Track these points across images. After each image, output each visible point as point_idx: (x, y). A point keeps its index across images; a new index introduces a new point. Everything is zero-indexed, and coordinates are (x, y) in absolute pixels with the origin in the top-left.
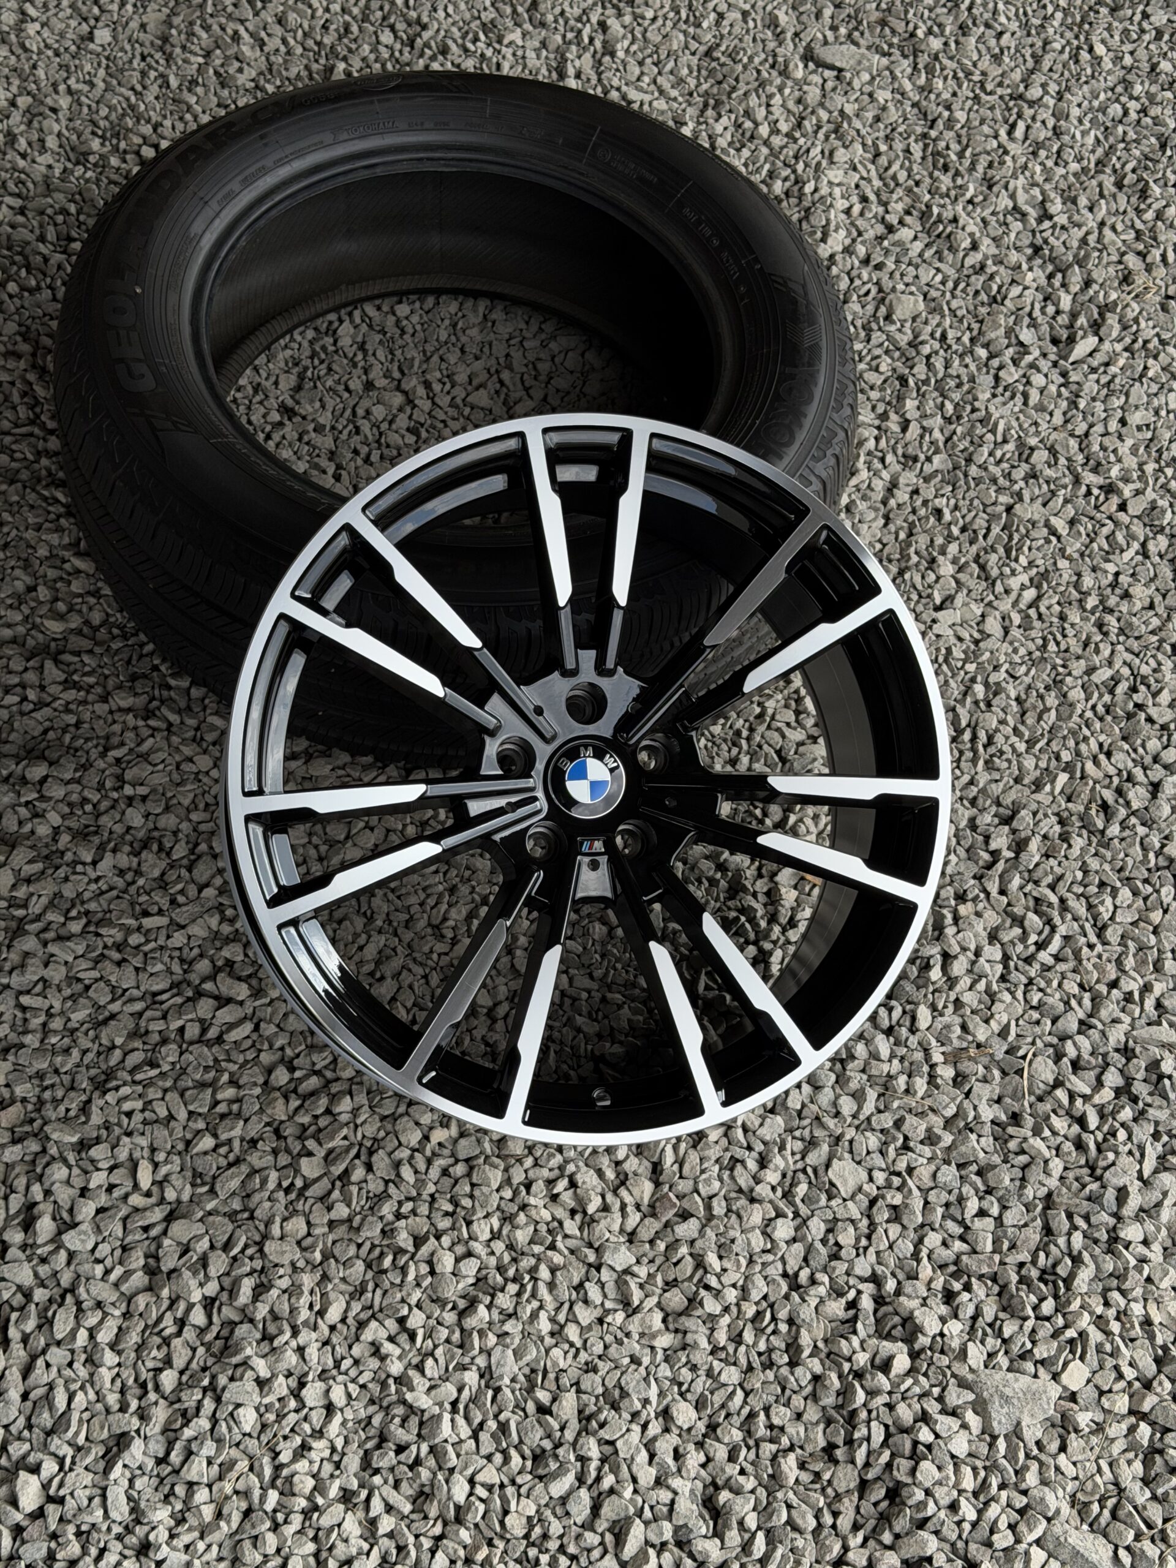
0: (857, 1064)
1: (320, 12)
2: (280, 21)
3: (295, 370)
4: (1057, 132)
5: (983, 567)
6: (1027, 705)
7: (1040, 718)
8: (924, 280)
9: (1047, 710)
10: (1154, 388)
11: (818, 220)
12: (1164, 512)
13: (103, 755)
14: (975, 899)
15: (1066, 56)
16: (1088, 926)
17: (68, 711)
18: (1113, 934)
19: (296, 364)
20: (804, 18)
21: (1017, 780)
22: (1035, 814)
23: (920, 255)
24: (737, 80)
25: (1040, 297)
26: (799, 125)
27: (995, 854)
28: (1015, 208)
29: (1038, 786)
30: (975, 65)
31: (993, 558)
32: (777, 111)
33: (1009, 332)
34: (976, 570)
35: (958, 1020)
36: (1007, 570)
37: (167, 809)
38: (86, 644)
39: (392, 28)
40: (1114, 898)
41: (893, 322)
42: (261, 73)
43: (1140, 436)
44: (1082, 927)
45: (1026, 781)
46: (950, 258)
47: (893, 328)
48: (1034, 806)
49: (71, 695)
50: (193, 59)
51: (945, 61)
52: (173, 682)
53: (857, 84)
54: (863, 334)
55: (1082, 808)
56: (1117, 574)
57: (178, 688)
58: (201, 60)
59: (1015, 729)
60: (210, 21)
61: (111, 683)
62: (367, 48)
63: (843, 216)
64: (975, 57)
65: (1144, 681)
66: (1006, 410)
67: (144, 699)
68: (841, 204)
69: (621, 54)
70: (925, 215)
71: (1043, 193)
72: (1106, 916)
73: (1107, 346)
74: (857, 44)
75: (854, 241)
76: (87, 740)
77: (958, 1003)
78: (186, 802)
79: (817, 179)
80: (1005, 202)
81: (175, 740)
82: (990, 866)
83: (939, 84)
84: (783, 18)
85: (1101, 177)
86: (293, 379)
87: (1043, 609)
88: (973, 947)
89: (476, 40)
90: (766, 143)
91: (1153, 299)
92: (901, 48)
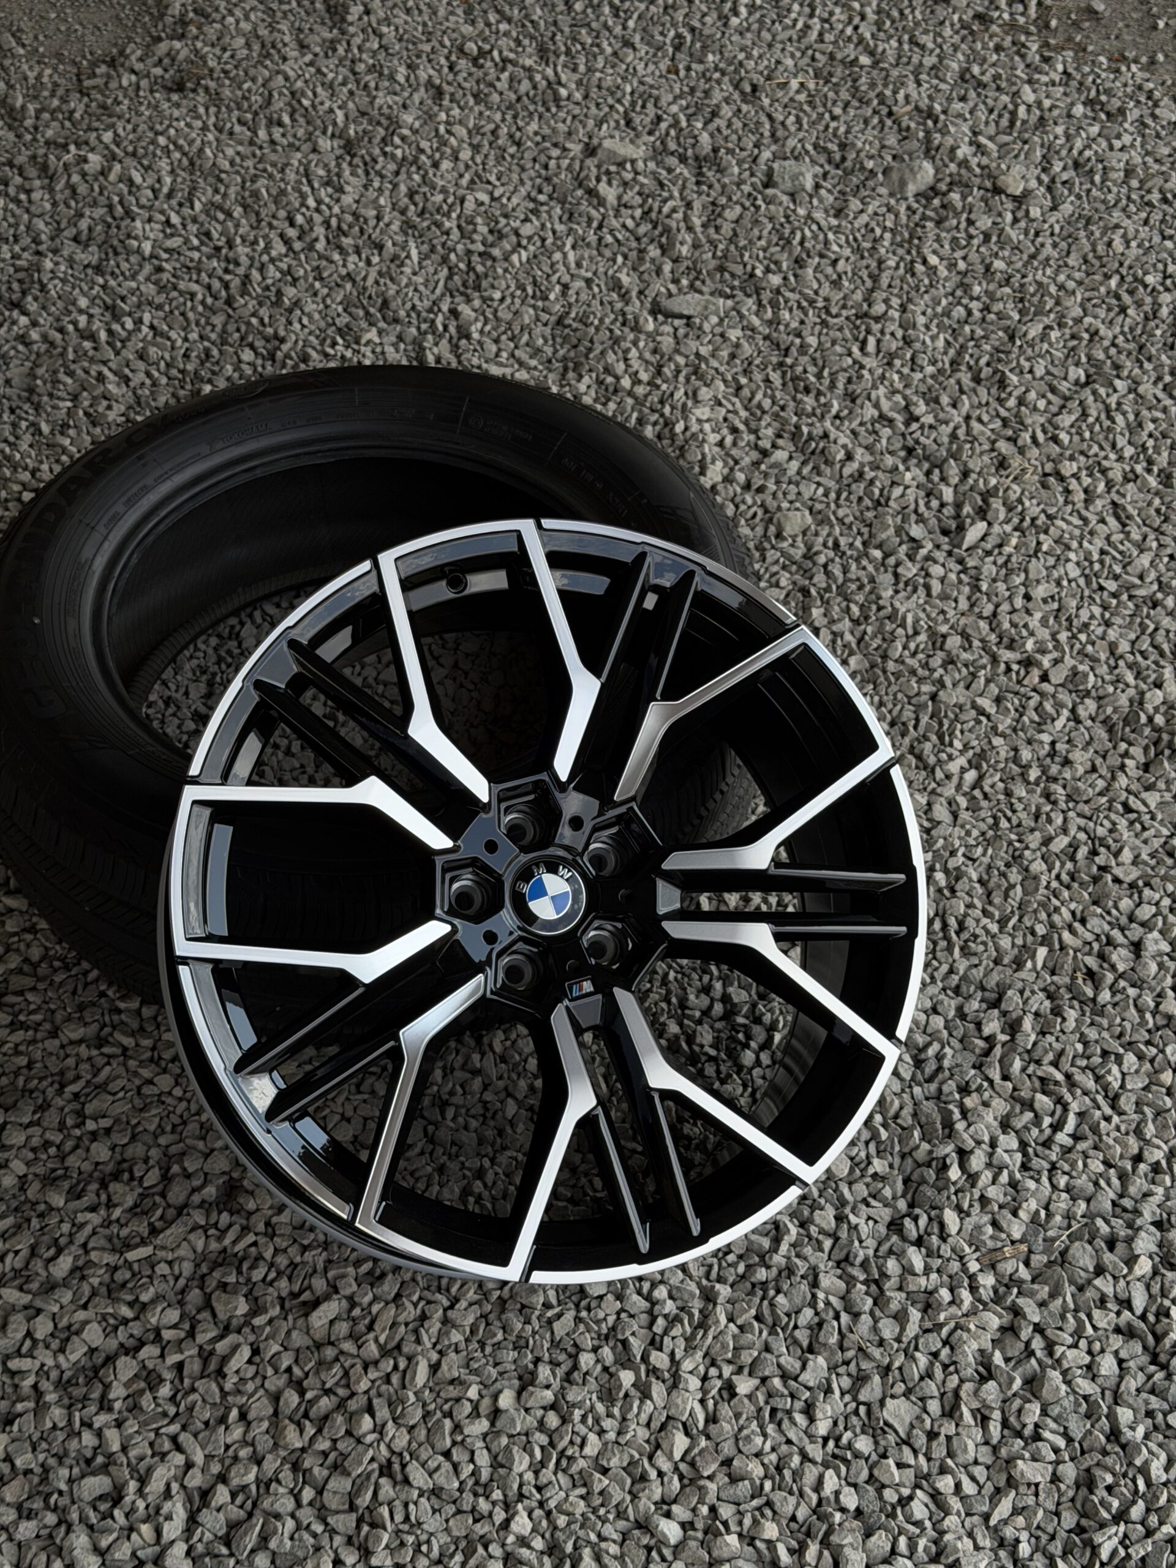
0: (893, 1282)
1: (179, 342)
2: (142, 356)
3: (204, 678)
4: (907, 341)
5: (919, 757)
6: (991, 885)
7: (1006, 896)
8: (807, 495)
9: (1013, 886)
10: (1051, 561)
11: (694, 455)
12: (1086, 675)
13: (60, 1092)
14: (979, 1089)
15: (902, 271)
16: (1099, 1098)
17: (17, 1052)
18: (1127, 1103)
19: (204, 672)
20: (646, 276)
21: (997, 962)
22: (1022, 992)
23: (799, 473)
24: (591, 341)
25: (922, 493)
26: (659, 372)
27: (990, 1040)
28: (882, 416)
29: (1018, 964)
30: (816, 293)
31: (928, 747)
32: (636, 364)
33: (899, 531)
34: (914, 761)
35: (986, 1218)
36: (944, 756)
37: (134, 1138)
38: (29, 982)
39: (252, 346)
40: (1120, 1064)
41: (784, 539)
42: (130, 407)
43: (1047, 608)
44: (1094, 1100)
45: (1006, 961)
46: (828, 471)
47: (785, 544)
48: (1020, 985)
49: (19, 1036)
50: (61, 404)
51: (788, 294)
52: (122, 1005)
53: (707, 327)
54: (757, 555)
55: (1067, 980)
56: (1053, 743)
57: (128, 1010)
58: (69, 404)
59: (984, 912)
60: (73, 367)
61: (59, 1016)
62: (229, 367)
63: (717, 449)
64: (815, 286)
65: (1102, 842)
66: (911, 604)
67: (95, 1027)
68: (713, 438)
69: (476, 336)
70: (796, 435)
71: (905, 398)
72: (1116, 1085)
73: (996, 529)
74: (701, 292)
75: (732, 470)
76: (41, 1079)
77: (984, 1200)
78: (152, 1127)
79: (686, 419)
80: (870, 412)
81: (132, 1064)
82: (987, 1053)
83: (786, 315)
84: (625, 279)
85: (959, 375)
86: (203, 688)
87: (987, 789)
88: (986, 1139)
89: (334, 344)
90: (630, 393)
91: (1032, 478)
92: (743, 289)
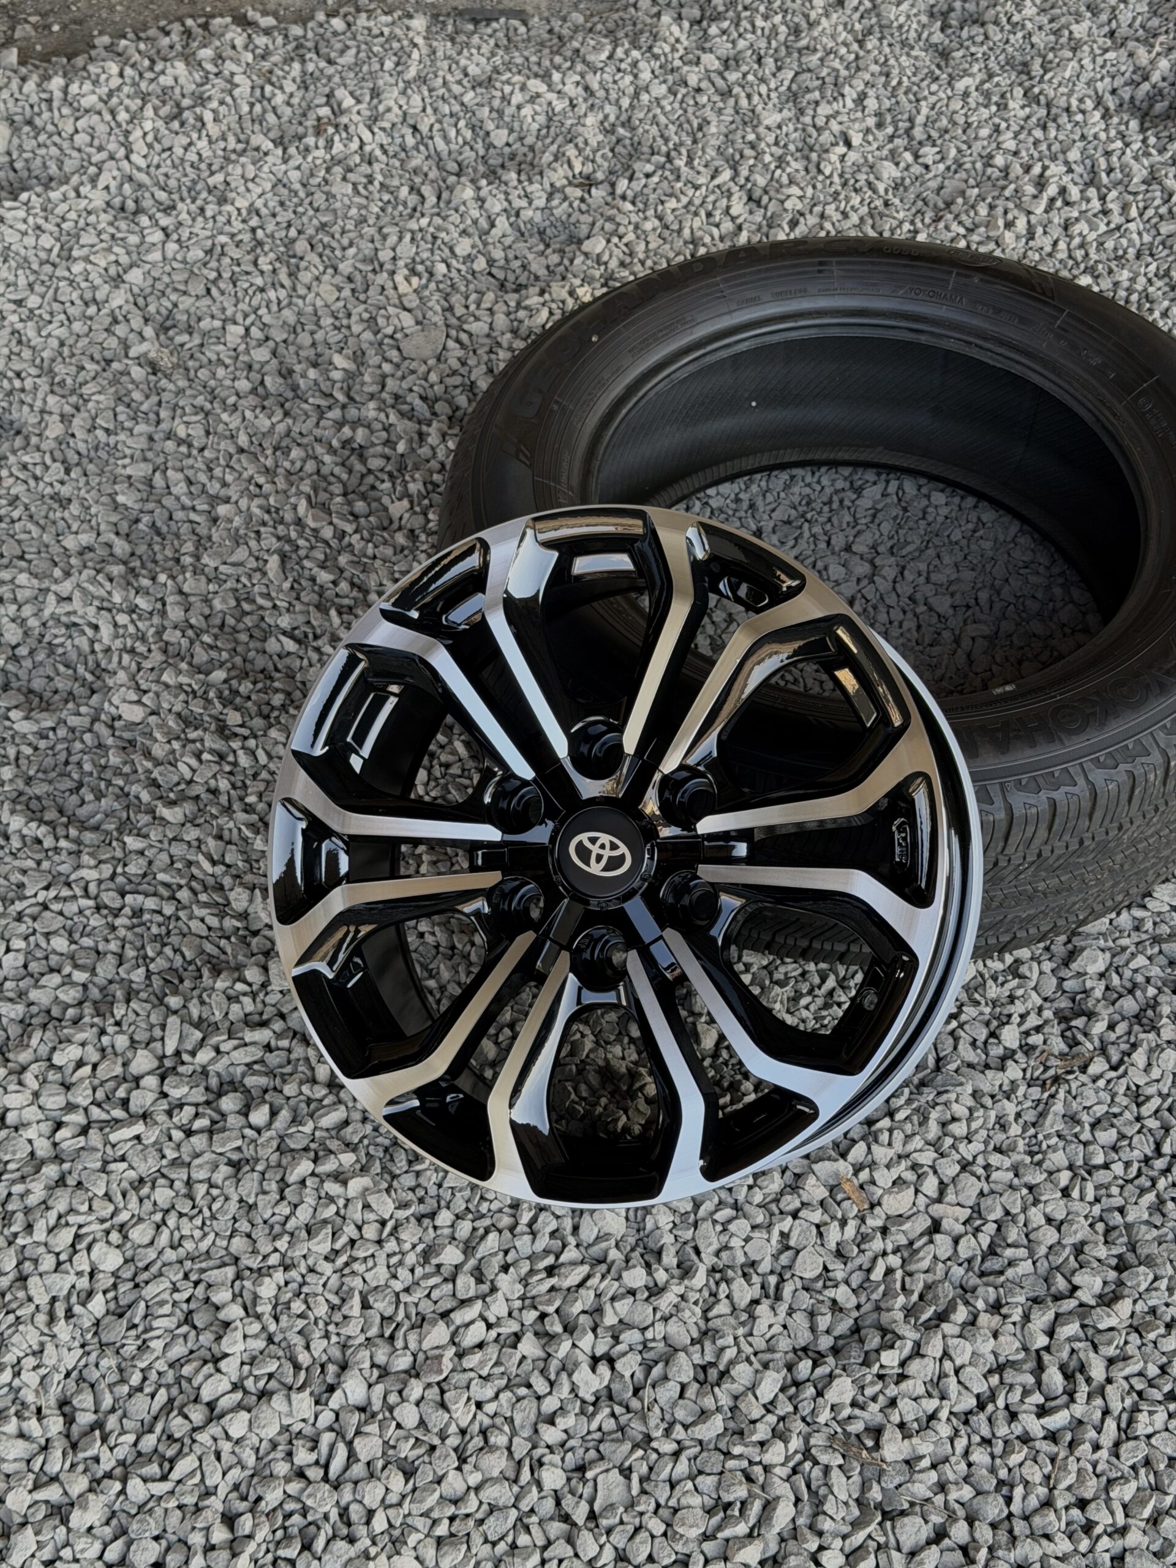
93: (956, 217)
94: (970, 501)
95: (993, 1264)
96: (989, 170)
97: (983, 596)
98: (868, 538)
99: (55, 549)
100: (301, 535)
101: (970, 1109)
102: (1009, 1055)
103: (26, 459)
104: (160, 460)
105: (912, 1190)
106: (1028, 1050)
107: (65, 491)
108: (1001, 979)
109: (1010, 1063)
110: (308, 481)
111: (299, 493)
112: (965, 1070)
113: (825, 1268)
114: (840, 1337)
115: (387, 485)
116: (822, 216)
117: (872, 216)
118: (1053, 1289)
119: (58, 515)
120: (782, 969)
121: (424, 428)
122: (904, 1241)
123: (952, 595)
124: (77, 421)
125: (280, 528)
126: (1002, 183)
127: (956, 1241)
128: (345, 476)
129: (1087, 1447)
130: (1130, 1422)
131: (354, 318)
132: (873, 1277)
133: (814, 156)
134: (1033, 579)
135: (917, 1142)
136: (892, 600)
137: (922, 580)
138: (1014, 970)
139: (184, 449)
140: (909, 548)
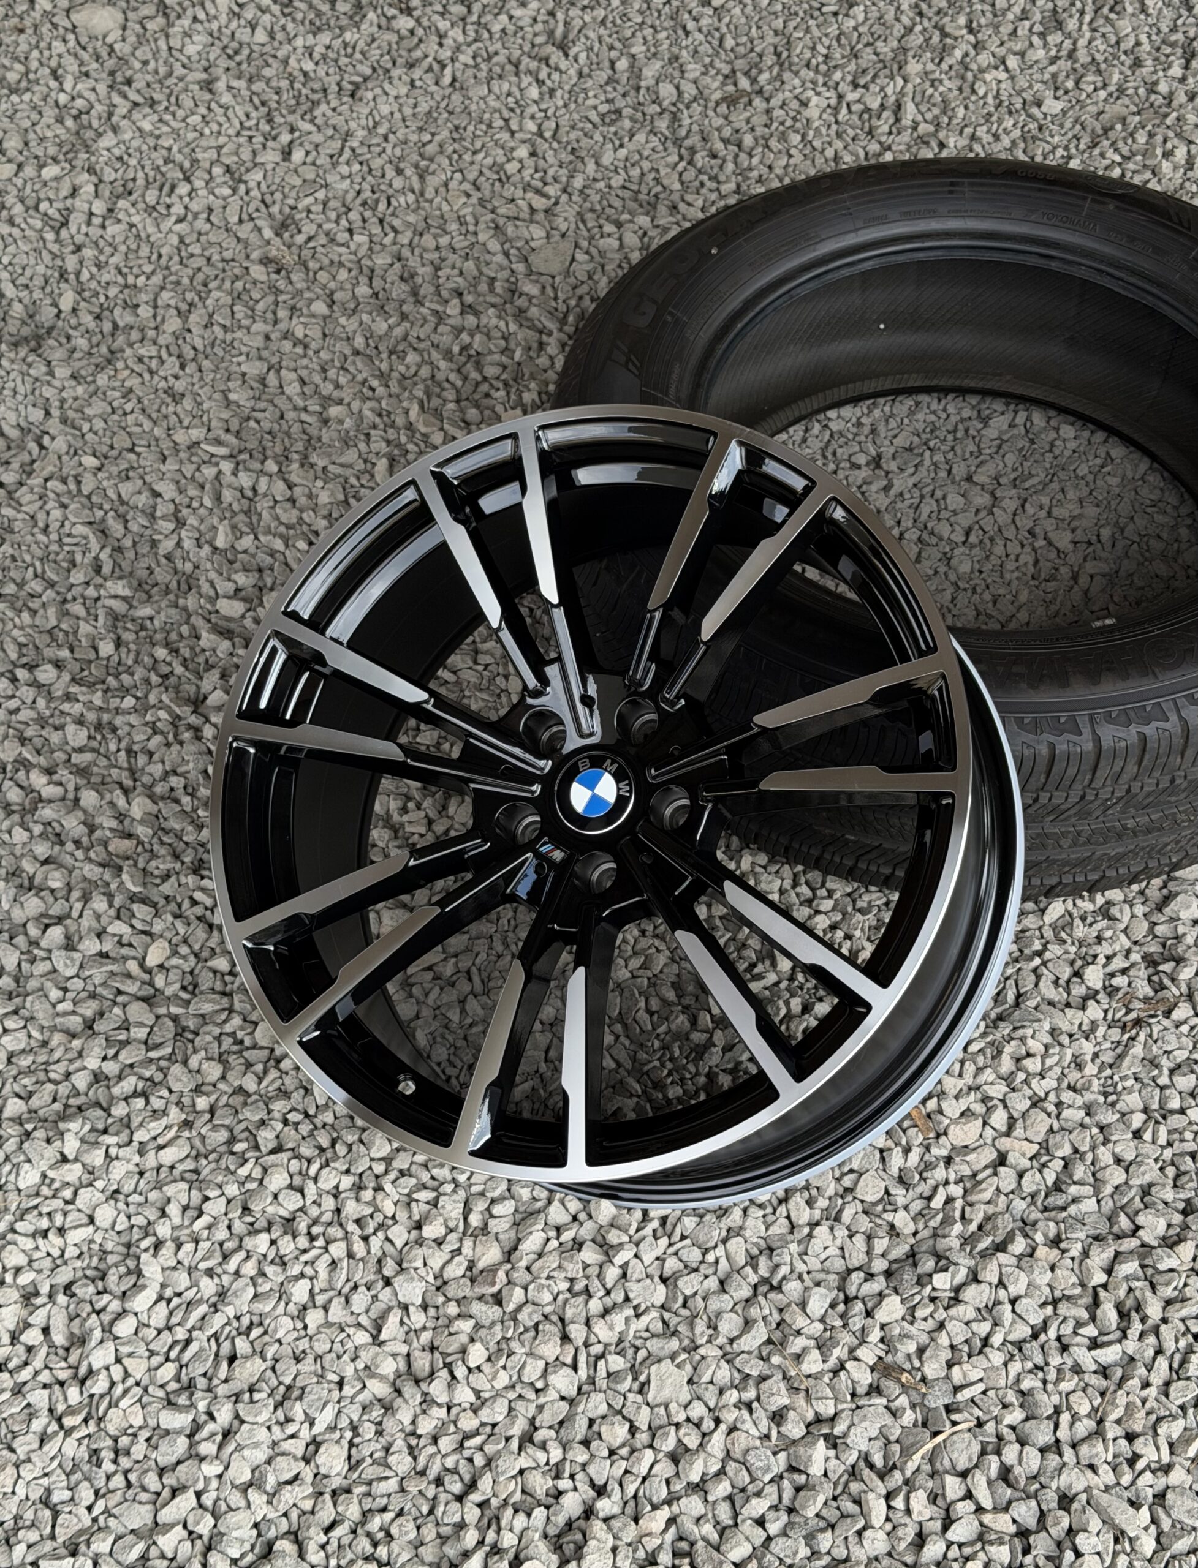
93: (1113, 144)
94: (1100, 436)
95: (1058, 1200)
96: (1153, 97)
97: (1106, 533)
98: (990, 469)
99: (165, 445)
100: (410, 439)
101: (1047, 1047)
102: (1092, 995)
103: (142, 352)
104: (274, 360)
105: (980, 1121)
106: (1111, 991)
107: (179, 386)
108: (1090, 919)
109: (1091, 1003)
110: (421, 386)
111: (412, 397)
112: (1044, 1007)
113: (887, 1192)
114: (896, 1261)
115: (502, 393)
116: (973, 137)
117: (1025, 140)
118: (1115, 1229)
119: (171, 409)
120: (866, 898)
121: (544, 338)
122: (968, 1172)
123: (1073, 531)
124: (193, 318)
125: (390, 431)
126: (1164, 110)
127: (1021, 1176)
128: (459, 383)
129: (1134, 1383)
130: (1184, 1362)
131: (482, 226)
132: (933, 1205)
133: (969, 75)
134: (1160, 518)
135: (989, 1075)
136: (1010, 533)
137: (1043, 513)
138: (1105, 912)
139: (299, 350)
140: (1032, 482)
